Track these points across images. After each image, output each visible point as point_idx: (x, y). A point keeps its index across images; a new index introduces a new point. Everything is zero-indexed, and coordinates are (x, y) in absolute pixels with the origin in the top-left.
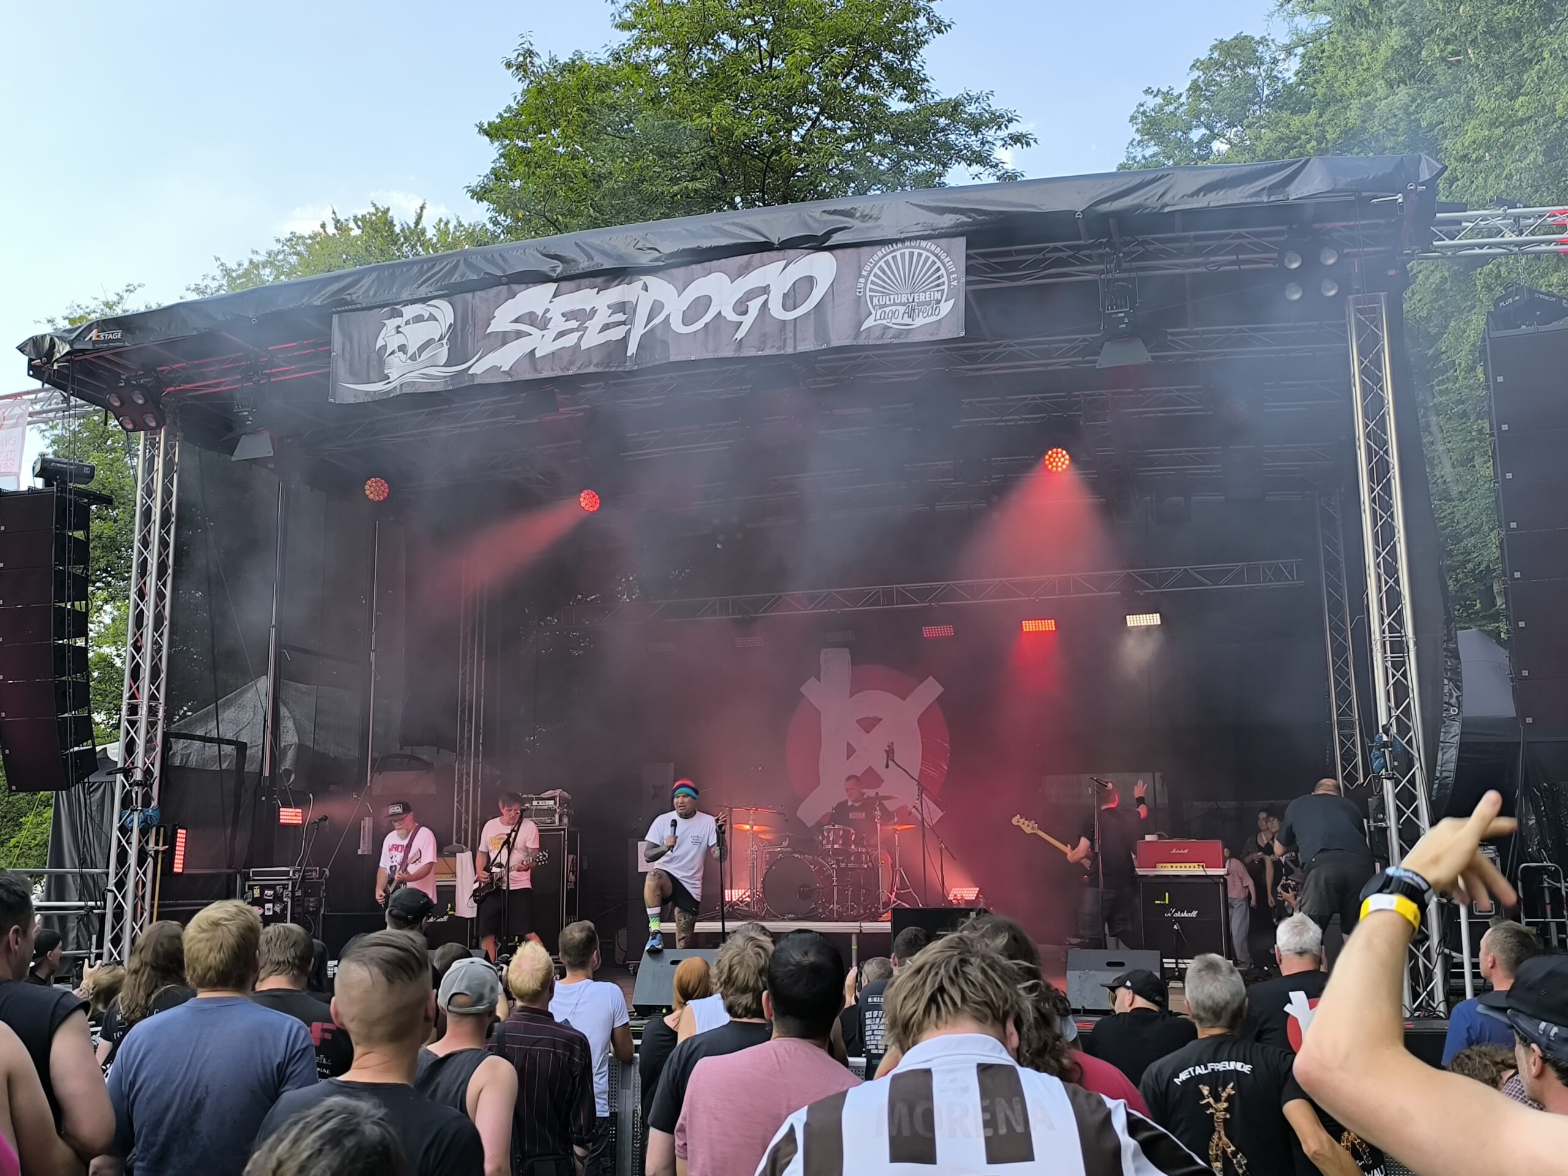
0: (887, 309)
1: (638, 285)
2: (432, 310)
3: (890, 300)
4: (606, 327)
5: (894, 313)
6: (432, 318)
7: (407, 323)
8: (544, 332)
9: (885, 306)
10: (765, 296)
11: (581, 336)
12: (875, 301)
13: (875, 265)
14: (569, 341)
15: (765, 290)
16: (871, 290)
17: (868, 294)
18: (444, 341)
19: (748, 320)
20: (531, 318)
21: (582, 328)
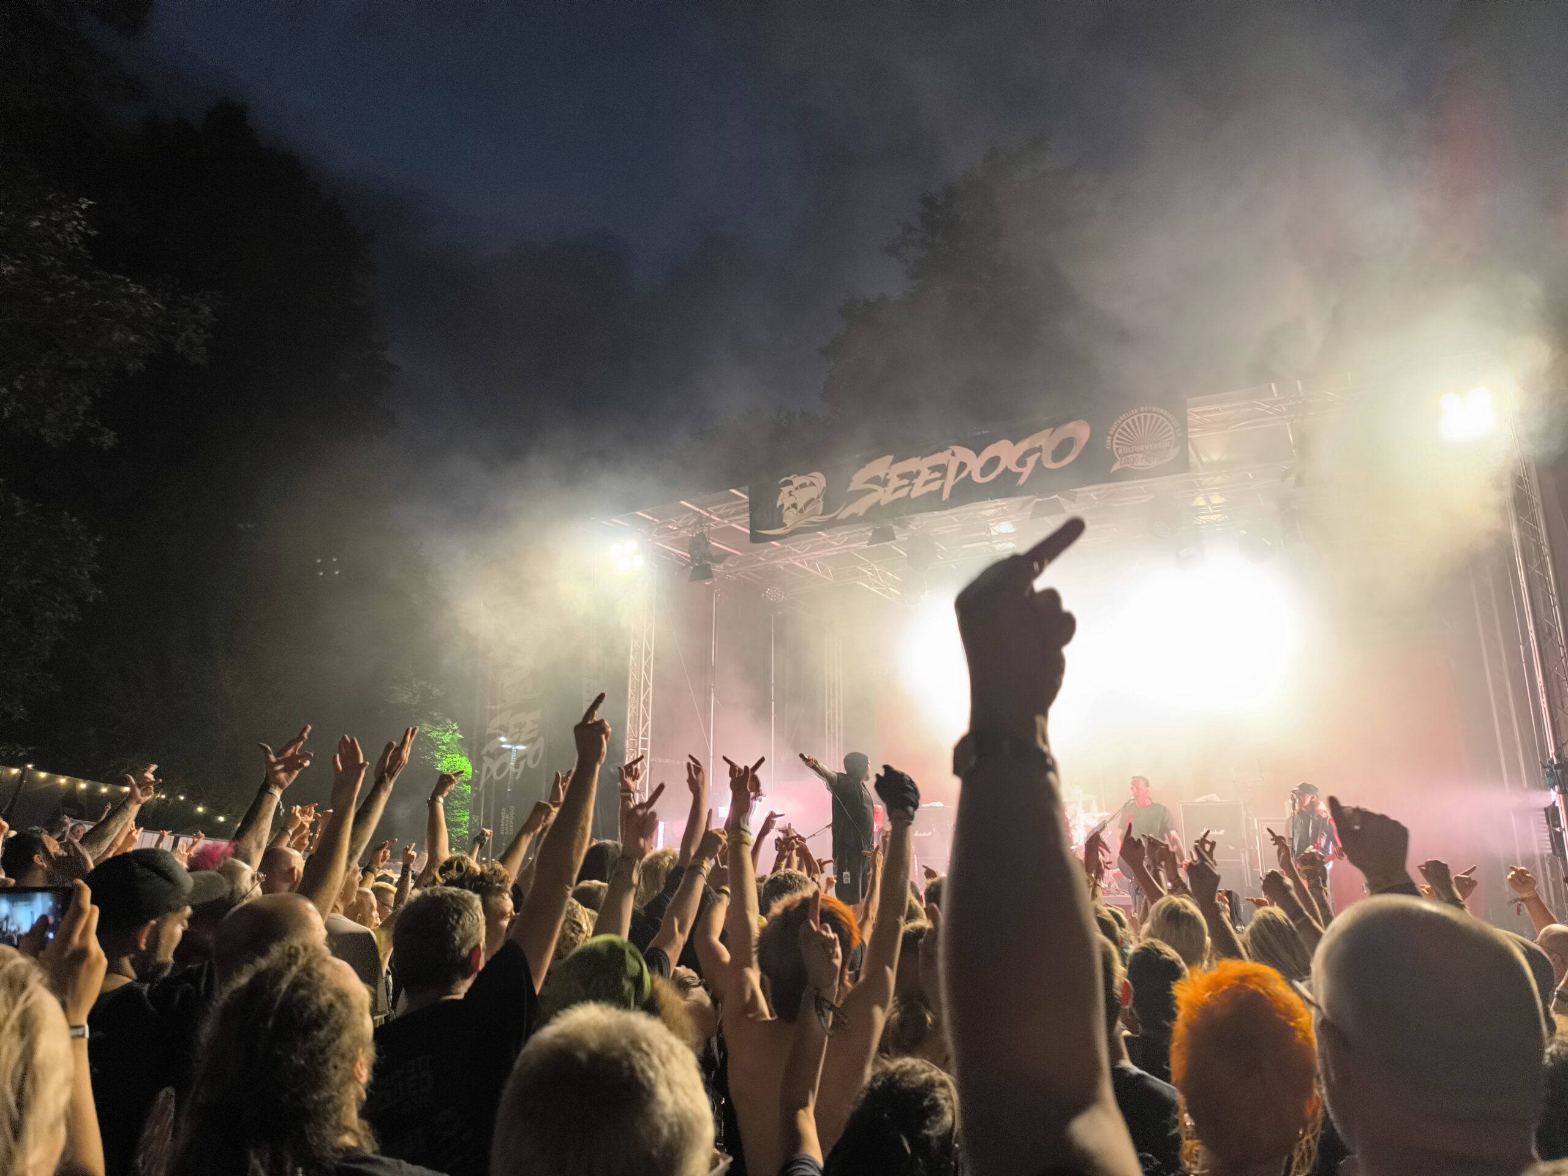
0: (1129, 457)
1: (948, 453)
2: (812, 479)
3: (1131, 450)
4: (927, 482)
5: (1134, 459)
6: (812, 484)
7: (797, 489)
8: (885, 489)
9: (1128, 454)
10: (1039, 454)
11: (910, 491)
12: (1120, 451)
13: (1119, 426)
14: (902, 493)
15: (1040, 449)
16: (1117, 444)
17: (1115, 446)
18: (821, 499)
19: (1026, 471)
20: (876, 480)
21: (911, 484)
